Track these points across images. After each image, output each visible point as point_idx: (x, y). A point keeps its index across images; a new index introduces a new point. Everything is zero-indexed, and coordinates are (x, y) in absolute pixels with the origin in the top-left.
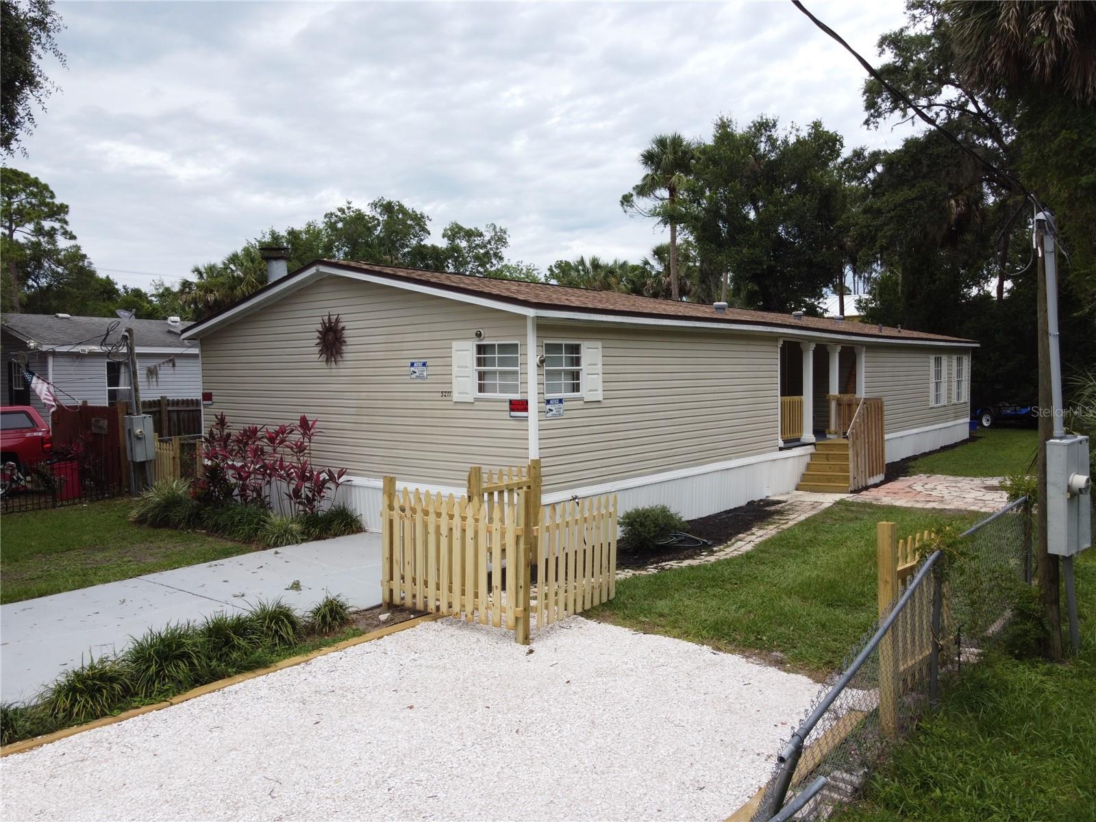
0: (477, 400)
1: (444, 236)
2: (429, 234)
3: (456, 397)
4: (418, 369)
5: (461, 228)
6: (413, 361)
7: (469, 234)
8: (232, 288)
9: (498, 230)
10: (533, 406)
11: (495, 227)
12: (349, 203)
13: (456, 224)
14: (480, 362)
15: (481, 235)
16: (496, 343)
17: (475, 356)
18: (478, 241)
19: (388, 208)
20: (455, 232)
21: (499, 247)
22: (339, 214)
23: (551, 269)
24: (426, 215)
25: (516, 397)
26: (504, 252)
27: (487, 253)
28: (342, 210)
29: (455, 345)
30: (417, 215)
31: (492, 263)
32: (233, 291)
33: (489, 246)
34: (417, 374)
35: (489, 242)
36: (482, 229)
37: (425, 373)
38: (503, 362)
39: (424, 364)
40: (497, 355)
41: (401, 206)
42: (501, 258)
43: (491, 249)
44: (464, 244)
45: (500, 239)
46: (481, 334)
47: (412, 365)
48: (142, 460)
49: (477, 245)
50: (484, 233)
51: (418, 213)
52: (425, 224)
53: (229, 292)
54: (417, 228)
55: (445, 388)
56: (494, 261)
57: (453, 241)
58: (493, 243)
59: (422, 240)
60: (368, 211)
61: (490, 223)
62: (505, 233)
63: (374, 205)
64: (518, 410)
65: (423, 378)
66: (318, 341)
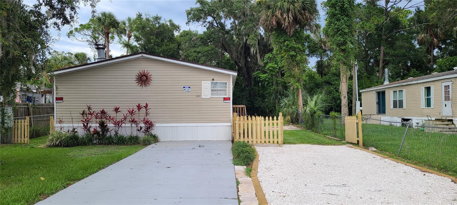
0: (211, 98)
3: (203, 97)
4: (187, 89)
6: (184, 86)
14: (212, 87)
16: (219, 82)
17: (210, 85)
25: (226, 97)
29: (202, 82)
38: (221, 87)
39: (189, 87)
40: (219, 85)
55: (199, 94)
64: (227, 100)
65: (189, 91)
66: (136, 79)
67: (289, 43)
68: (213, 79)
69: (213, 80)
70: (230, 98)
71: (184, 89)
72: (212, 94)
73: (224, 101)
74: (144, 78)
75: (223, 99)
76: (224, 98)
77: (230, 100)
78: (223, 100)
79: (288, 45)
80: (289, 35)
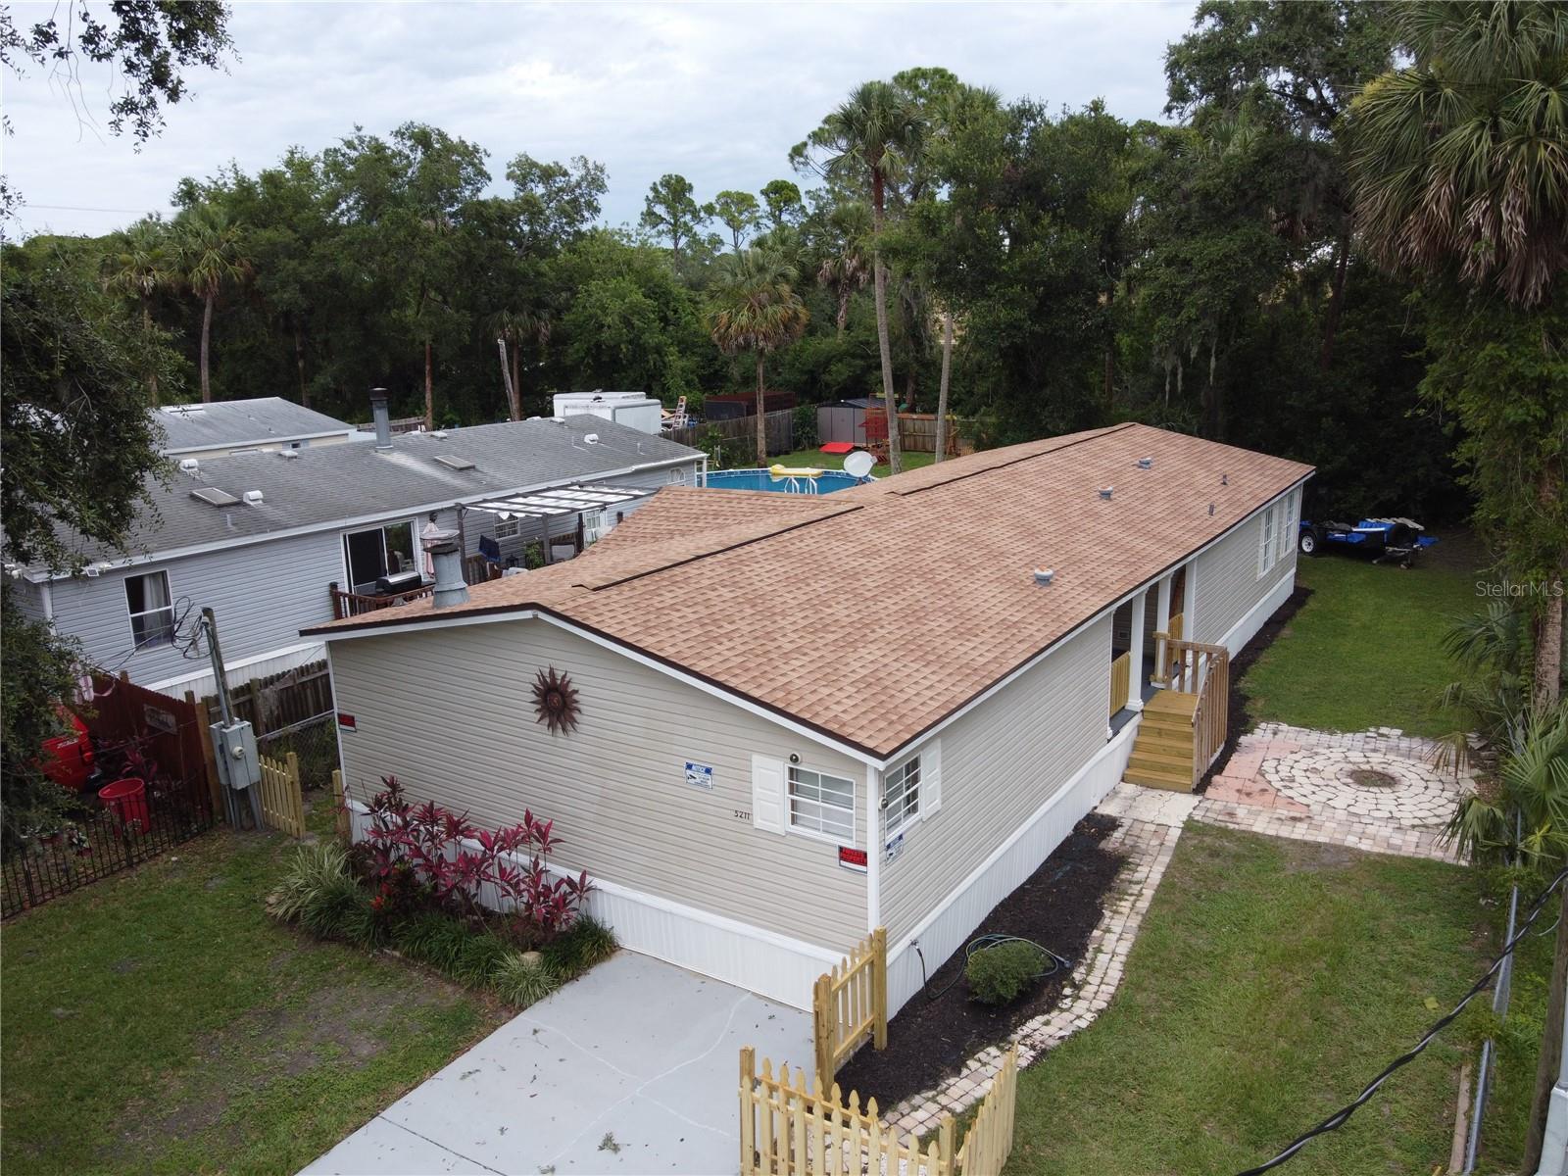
0: (788, 833)
1: (509, 176)
2: (490, 179)
3: (758, 822)
4: (700, 776)
5: (534, 165)
6: (690, 762)
7: (548, 174)
8: (186, 271)
9: (591, 165)
10: (873, 858)
11: (586, 162)
12: (359, 129)
13: (527, 159)
14: (793, 789)
15: (565, 174)
16: (820, 773)
17: (787, 781)
18: (560, 181)
19: (422, 138)
20: (525, 171)
21: (594, 192)
22: (345, 149)
23: (654, 189)
24: (482, 149)
25: (851, 845)
26: (602, 200)
27: (575, 200)
28: (350, 145)
29: (757, 760)
30: (467, 147)
31: (583, 216)
32: (186, 275)
33: (578, 191)
34: (698, 780)
35: (579, 185)
36: (567, 165)
37: (709, 783)
38: (827, 798)
39: (708, 771)
40: (820, 788)
41: (442, 136)
42: (597, 210)
43: (582, 195)
44: (540, 190)
45: (595, 181)
46: (797, 759)
47: (689, 767)
48: (244, 786)
49: (561, 190)
50: (570, 171)
51: (469, 143)
52: (481, 163)
53: (180, 277)
54: (470, 169)
55: (743, 808)
56: (586, 214)
57: (524, 185)
58: (584, 184)
59: (479, 190)
60: (391, 142)
61: (578, 156)
62: (602, 171)
63: (399, 134)
64: (852, 861)
65: (707, 786)
66: (534, 697)
67: (1505, 355)
68: (791, 759)
69: (794, 759)
70: (865, 855)
71: (689, 772)
72: (794, 820)
73: (843, 863)
74: (556, 699)
75: (837, 850)
76: (841, 849)
77: (865, 863)
78: (837, 855)
79: (1497, 364)
80: (1518, 306)
